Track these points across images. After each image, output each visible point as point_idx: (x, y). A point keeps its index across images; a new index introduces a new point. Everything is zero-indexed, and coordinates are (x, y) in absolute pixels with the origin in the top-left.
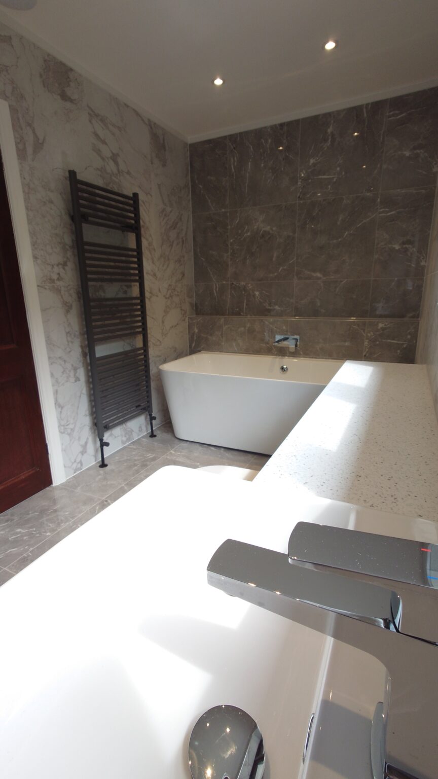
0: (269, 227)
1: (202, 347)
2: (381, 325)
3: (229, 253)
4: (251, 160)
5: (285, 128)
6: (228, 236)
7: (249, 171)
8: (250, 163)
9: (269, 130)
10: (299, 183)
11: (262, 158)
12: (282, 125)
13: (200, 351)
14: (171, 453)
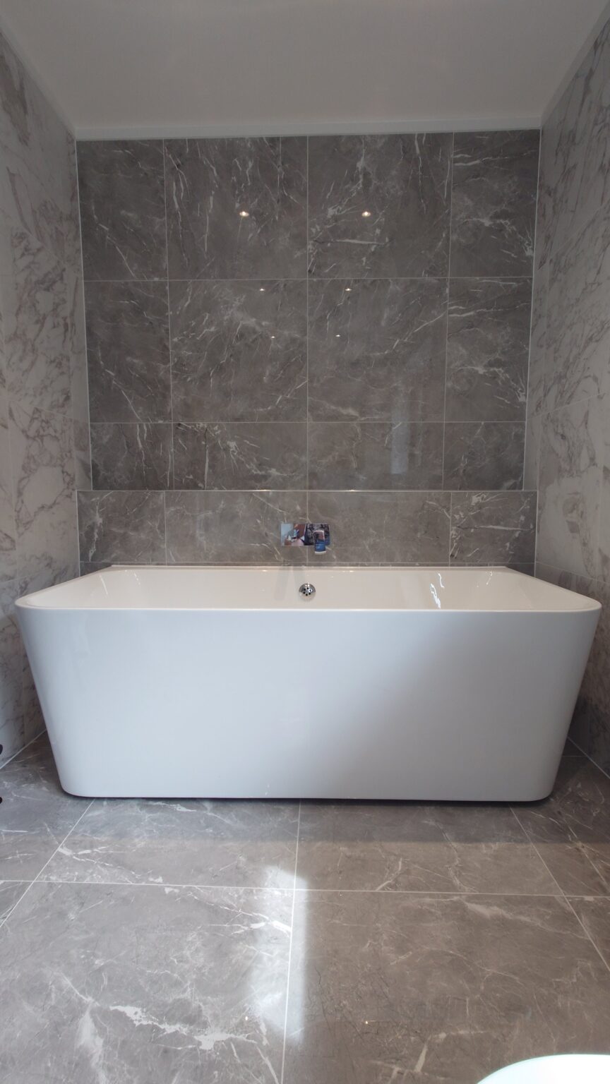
0: (254, 320)
1: (113, 556)
2: (475, 499)
3: (171, 364)
4: (213, 193)
5: (280, 147)
6: (167, 330)
7: (210, 211)
8: (211, 198)
9: (249, 145)
10: (309, 247)
11: (237, 192)
12: (273, 141)
13: (108, 565)
14: (60, 856)
